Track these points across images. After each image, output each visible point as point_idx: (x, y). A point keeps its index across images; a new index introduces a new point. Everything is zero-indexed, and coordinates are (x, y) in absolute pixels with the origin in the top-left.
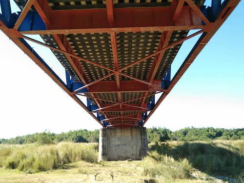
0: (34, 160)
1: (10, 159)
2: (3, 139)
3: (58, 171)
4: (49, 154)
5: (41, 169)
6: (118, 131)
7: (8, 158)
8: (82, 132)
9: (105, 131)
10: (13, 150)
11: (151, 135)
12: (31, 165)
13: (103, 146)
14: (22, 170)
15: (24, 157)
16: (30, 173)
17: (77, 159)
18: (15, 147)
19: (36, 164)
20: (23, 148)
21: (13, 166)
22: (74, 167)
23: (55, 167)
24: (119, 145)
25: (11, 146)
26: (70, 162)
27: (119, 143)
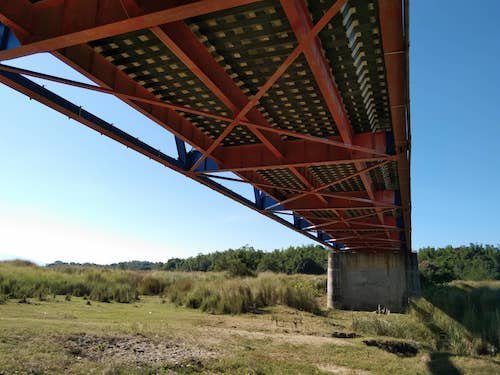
0: (219, 299)
1: (191, 295)
2: (177, 260)
3: (247, 315)
4: (237, 293)
5: (227, 311)
6: (362, 258)
7: (189, 294)
8: (313, 252)
9: (338, 257)
10: (193, 282)
11: (465, 264)
12: (215, 304)
13: (334, 284)
14: (204, 310)
15: (208, 294)
16: (213, 314)
17: (279, 301)
18: (196, 277)
19: (221, 304)
20: (207, 280)
21: (194, 304)
22: (268, 312)
23: (244, 310)
24: (364, 284)
25: (191, 274)
26: (266, 305)
27: (364, 280)
